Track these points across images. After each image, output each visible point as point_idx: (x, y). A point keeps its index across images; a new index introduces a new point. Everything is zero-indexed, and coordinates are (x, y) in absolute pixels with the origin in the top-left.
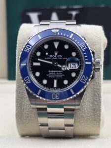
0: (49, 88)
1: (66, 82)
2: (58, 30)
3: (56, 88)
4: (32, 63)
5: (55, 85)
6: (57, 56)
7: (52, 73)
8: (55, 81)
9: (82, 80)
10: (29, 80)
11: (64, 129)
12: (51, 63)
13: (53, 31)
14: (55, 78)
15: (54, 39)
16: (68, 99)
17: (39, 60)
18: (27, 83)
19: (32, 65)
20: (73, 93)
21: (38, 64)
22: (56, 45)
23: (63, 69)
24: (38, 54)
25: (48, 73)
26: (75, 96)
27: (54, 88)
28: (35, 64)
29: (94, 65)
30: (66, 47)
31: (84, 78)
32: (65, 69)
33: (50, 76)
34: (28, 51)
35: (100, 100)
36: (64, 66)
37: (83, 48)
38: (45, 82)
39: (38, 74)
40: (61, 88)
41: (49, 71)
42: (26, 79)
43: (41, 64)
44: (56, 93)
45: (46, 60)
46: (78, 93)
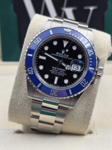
0: (49, 83)
1: (66, 81)
2: (70, 30)
3: (56, 85)
4: (38, 55)
5: (56, 82)
6: (63, 54)
8: (56, 78)
9: (82, 84)
10: (32, 72)
12: (57, 60)
13: (65, 29)
14: (57, 76)
15: (64, 37)
16: (65, 98)
17: (46, 54)
18: (29, 73)
19: (38, 58)
21: (44, 58)
22: (65, 43)
23: (66, 68)
24: (46, 48)
25: (51, 69)
26: (72, 96)
27: (54, 84)
28: (41, 57)
29: (97, 72)
30: (74, 48)
31: (84, 82)
32: (68, 69)
33: (52, 72)
34: (37, 43)
36: (68, 66)
37: (90, 53)
38: (47, 76)
39: (41, 67)
40: (61, 86)
41: (53, 67)
42: (29, 70)
43: (46, 59)
44: (55, 90)
45: (53, 56)
46: (76, 95)
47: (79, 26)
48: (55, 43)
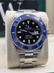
0: (26, 44)
1: (34, 41)
2: (29, 15)
3: (30, 44)
4: (17, 32)
5: (29, 43)
6: (29, 28)
7: (27, 36)
8: (29, 41)
9: (42, 40)
10: (17, 41)
11: (32, 63)
13: (27, 15)
14: (29, 39)
15: (27, 19)
16: (36, 49)
17: (20, 30)
18: (15, 42)
20: (38, 46)
21: (20, 32)
22: (28, 22)
24: (20, 27)
25: (25, 37)
27: (29, 44)
30: (33, 23)
31: (43, 39)
32: (34, 34)
33: (26, 38)
34: (15, 25)
35: (48, 48)
36: (33, 33)
37: (42, 24)
38: (24, 41)
39: (20, 37)
40: (32, 44)
41: (26, 36)
42: (15, 40)
44: (30, 47)
45: (24, 30)
46: (41, 46)
47: (32, 12)
48: (23, 23)
